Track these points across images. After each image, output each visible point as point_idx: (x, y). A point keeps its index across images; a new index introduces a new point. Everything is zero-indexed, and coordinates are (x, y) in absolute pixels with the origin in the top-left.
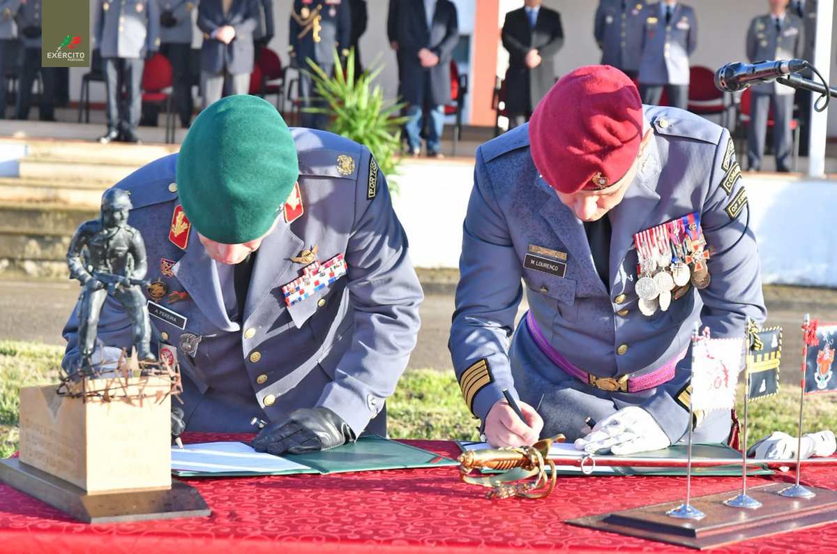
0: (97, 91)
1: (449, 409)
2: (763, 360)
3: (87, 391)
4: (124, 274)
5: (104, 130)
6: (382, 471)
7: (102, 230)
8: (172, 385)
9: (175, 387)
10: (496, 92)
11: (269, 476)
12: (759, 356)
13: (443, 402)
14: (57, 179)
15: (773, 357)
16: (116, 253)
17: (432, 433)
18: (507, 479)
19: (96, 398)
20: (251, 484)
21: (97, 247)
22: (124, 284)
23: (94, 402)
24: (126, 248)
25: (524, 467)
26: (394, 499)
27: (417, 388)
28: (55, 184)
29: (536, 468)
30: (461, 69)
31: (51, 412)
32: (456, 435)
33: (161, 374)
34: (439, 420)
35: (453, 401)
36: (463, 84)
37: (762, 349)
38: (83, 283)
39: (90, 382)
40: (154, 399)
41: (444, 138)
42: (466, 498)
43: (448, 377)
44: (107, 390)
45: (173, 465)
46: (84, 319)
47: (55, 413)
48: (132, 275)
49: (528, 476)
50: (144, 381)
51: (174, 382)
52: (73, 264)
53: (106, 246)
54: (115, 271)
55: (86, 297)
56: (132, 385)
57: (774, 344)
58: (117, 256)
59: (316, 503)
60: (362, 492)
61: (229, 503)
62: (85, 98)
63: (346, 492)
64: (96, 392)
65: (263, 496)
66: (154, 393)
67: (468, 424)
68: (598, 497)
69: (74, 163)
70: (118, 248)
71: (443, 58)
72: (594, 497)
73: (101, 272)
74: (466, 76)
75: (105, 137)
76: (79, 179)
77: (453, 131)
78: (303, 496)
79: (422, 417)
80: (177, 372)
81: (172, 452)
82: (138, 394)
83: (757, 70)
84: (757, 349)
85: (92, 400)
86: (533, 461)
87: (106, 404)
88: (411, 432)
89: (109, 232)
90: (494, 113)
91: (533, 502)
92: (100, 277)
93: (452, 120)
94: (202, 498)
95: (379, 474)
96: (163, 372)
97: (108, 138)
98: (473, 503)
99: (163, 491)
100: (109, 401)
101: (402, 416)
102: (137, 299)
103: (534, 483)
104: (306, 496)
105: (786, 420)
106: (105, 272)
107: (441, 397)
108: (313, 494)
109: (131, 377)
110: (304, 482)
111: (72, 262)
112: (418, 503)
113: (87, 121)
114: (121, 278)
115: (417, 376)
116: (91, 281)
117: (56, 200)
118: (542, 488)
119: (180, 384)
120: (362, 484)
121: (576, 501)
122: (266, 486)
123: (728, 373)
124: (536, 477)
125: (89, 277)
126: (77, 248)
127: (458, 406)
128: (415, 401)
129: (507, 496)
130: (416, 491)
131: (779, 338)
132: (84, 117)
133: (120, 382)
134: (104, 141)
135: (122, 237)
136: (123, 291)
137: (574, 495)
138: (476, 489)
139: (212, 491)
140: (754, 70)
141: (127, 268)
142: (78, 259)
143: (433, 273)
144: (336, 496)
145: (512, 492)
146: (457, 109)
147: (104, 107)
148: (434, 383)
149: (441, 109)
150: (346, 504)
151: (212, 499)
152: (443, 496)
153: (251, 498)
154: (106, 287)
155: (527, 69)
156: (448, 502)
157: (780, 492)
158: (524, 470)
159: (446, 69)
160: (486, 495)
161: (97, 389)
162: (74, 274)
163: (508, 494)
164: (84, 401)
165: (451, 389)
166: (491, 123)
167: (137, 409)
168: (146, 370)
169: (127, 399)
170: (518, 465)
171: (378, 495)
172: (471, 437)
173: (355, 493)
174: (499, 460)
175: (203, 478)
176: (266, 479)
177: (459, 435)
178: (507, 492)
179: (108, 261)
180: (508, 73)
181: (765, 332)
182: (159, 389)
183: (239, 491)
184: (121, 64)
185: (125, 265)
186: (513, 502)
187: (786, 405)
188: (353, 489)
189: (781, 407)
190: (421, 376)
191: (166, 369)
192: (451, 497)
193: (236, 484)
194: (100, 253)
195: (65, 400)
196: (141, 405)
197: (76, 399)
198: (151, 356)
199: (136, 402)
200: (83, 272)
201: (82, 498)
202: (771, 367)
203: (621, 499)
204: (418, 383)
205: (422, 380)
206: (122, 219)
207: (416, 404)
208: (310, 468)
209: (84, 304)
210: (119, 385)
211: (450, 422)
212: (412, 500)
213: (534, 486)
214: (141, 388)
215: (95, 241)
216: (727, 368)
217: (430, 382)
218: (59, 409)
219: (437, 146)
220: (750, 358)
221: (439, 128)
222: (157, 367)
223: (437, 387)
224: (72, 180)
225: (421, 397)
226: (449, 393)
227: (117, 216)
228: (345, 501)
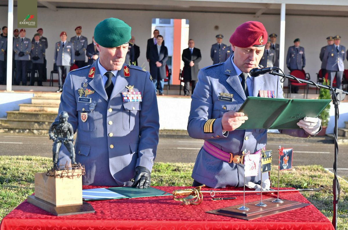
0: (55, 76)
1: (168, 175)
2: (266, 160)
3: (56, 174)
4: (67, 138)
5: (58, 88)
6: (148, 197)
7: (59, 124)
8: (82, 172)
9: (83, 173)
10: (180, 74)
11: (113, 200)
12: (265, 159)
13: (166, 172)
14: (43, 104)
15: (269, 159)
16: (64, 131)
17: (163, 182)
18: (188, 199)
19: (58, 177)
20: (107, 202)
21: (58, 130)
22: (67, 141)
23: (58, 178)
24: (67, 130)
25: (193, 195)
26: (152, 206)
27: (158, 168)
28: (43, 105)
29: (196, 195)
30: (169, 67)
31: (44, 181)
32: (170, 183)
33: (79, 168)
34: (165, 178)
35: (169, 172)
36: (170, 72)
37: (266, 157)
38: (54, 141)
39: (57, 172)
40: (77, 176)
41: (164, 89)
42: (175, 205)
43: (167, 164)
44: (62, 174)
45: (83, 197)
46: (54, 152)
47: (46, 182)
48: (69, 138)
49: (194, 198)
50: (74, 171)
51: (83, 171)
52: (51, 135)
53: (61, 129)
54: (64, 137)
55: (55, 145)
56: (70, 172)
57: (270, 155)
58: (64, 132)
59: (128, 208)
60: (142, 204)
61: (101, 208)
62: (52, 79)
63: (137, 204)
64: (58, 175)
65: (111, 206)
66: (77, 174)
67: (174, 179)
68: (216, 204)
69: (49, 99)
70: (64, 130)
71: (163, 64)
72: (215, 204)
73: (59, 137)
74: (171, 70)
75: (58, 91)
76: (50, 104)
77: (167, 87)
78: (124, 206)
79: (160, 177)
80: (84, 168)
81: (83, 192)
82: (71, 175)
83: (263, 70)
84: (264, 157)
85: (57, 177)
86: (195, 193)
87: (62, 179)
88: (156, 182)
89: (62, 125)
90: (180, 81)
91: (196, 206)
92: (59, 139)
93: (167, 83)
94: (92, 207)
95: (147, 198)
96: (80, 168)
97: (59, 91)
98: (177, 207)
99: (80, 205)
100: (63, 178)
101: (153, 177)
102: (71, 145)
103: (196, 200)
104: (125, 205)
105: (273, 176)
106: (61, 137)
107: (165, 171)
108: (127, 205)
109: (69, 170)
110: (124, 201)
111: (50, 134)
112: (160, 207)
113: (53, 86)
114: (66, 139)
115: (157, 164)
116: (56, 140)
117: (43, 110)
118: (198, 201)
119: (85, 172)
120: (143, 201)
121: (209, 205)
122: (112, 202)
123: (256, 165)
124: (196, 198)
125: (56, 139)
126: (52, 130)
127: (171, 174)
128: (157, 172)
129: (187, 204)
130: (159, 203)
131: (271, 153)
132: (51, 85)
133: (66, 171)
134: (58, 92)
135: (66, 126)
136: (66, 143)
137: (208, 203)
138: (178, 202)
139: (95, 204)
140: (262, 70)
141: (67, 136)
142: (52, 133)
143: (162, 131)
144: (134, 205)
145: (189, 203)
146: (168, 80)
147: (58, 81)
148: (163, 166)
149: (163, 80)
150: (137, 208)
151: (95, 207)
152: (167, 205)
153: (108, 206)
154: (61, 142)
155: (190, 67)
156: (169, 206)
157: (273, 201)
158: (193, 196)
159: (164, 67)
160: (181, 204)
161: (59, 174)
162: (51, 138)
163: (188, 204)
164: (55, 178)
165: (168, 168)
166: (179, 84)
167: (72, 179)
168: (74, 168)
169: (68, 177)
170: (191, 194)
171: (147, 205)
172: (175, 184)
173: (140, 204)
174: (185, 193)
175: (92, 201)
176: (112, 200)
177: (171, 183)
178: (187, 203)
179: (62, 134)
180: (184, 68)
181: (267, 152)
182: (78, 173)
183: (104, 204)
184: (63, 68)
185: (67, 135)
186: (189, 206)
187: (273, 171)
188: (139, 203)
189: (271, 172)
190: (159, 164)
191: (80, 167)
192: (170, 205)
193: (103, 202)
194: (59, 131)
195: (49, 177)
196: (73, 178)
197: (52, 177)
198: (76, 163)
199: (71, 177)
200: (54, 137)
201: (55, 208)
202: (269, 162)
203: (223, 204)
204: (158, 167)
205: (159, 166)
206: (66, 120)
207: (157, 173)
208: (125, 196)
209: (54, 147)
210: (66, 172)
211: (168, 179)
212: (158, 206)
213: (196, 201)
214: (73, 173)
215: (57, 128)
216: (255, 163)
217: (162, 166)
218: (47, 180)
219: (162, 92)
220: (262, 160)
221: (163, 86)
222: (77, 167)
223: (164, 168)
224: (48, 104)
225: (159, 171)
226: (168, 170)
227: (64, 119)
228: (137, 207)
